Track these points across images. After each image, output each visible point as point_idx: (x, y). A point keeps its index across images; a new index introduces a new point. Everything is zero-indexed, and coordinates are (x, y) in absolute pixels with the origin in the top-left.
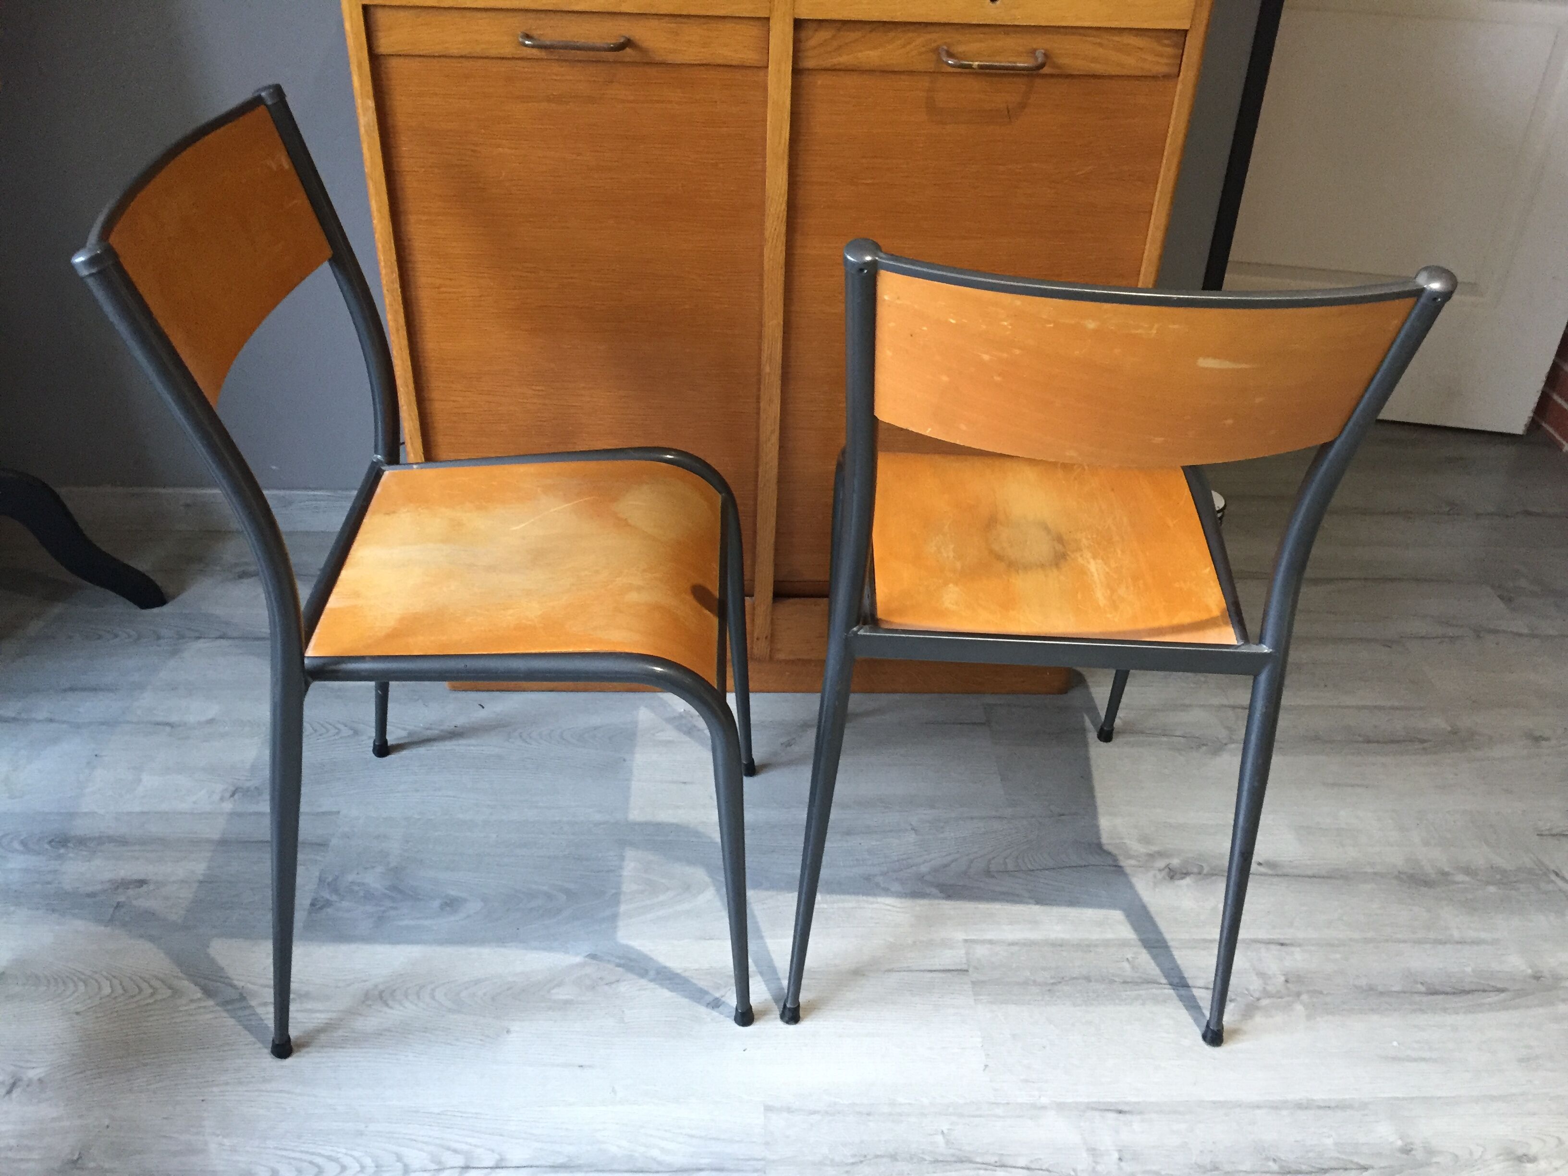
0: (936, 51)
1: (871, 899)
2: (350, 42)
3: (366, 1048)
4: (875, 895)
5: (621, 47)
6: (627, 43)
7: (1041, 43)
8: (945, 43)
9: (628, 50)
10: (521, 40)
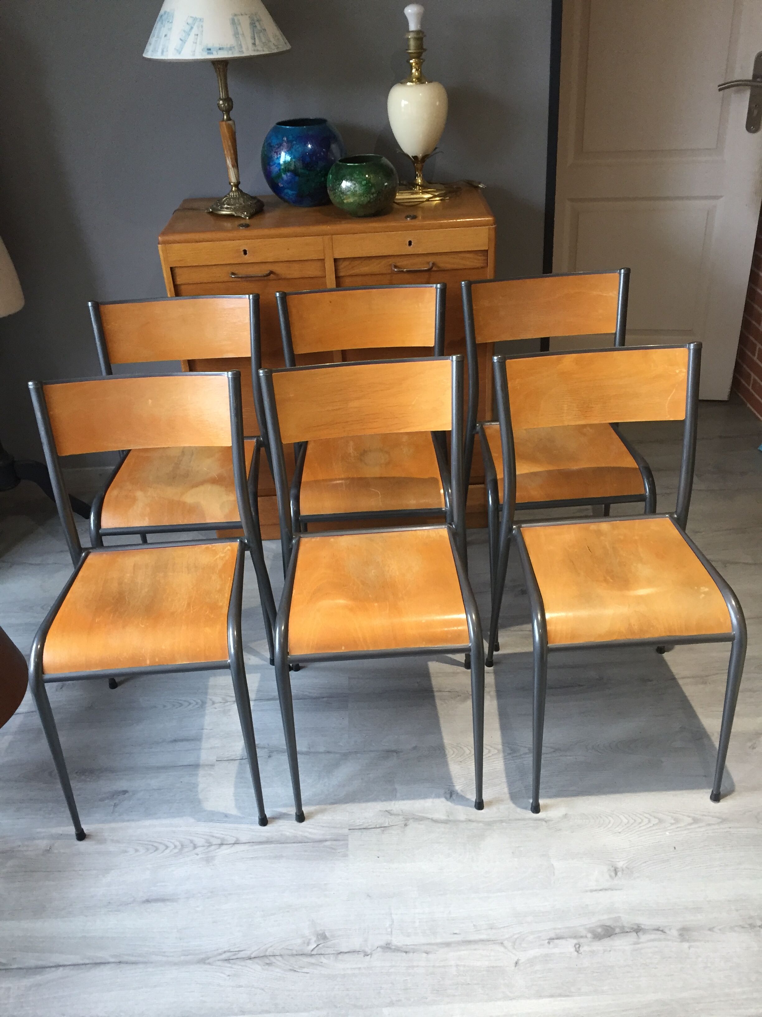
0: (391, 265)
2: (166, 281)
5: (268, 275)
6: (271, 272)
7: (431, 259)
8: (394, 263)
9: (272, 275)
10: (230, 275)
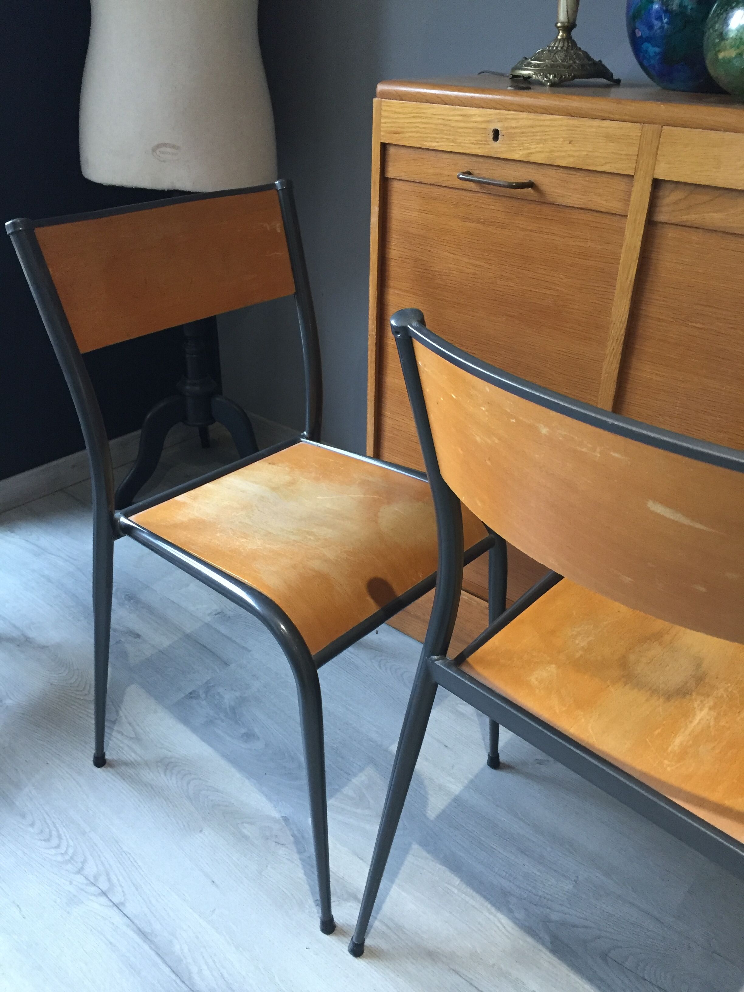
1: (493, 910)
3: (133, 788)
4: (499, 909)
5: (524, 186)
6: (531, 185)
9: (529, 189)
